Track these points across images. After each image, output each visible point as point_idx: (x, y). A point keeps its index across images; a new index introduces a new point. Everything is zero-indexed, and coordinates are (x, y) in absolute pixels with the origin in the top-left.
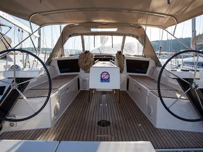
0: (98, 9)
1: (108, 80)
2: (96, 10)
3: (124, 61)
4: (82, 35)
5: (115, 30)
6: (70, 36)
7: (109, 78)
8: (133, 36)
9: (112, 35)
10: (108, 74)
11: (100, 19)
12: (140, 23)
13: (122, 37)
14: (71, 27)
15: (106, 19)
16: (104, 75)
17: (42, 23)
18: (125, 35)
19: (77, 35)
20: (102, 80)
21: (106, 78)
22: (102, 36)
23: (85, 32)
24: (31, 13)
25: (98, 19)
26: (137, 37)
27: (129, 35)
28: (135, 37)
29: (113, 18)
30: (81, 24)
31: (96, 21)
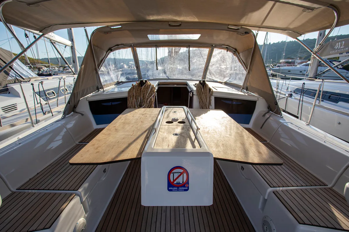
4: (133, 47)
5: (196, 37)
6: (111, 49)
8: (228, 49)
9: (189, 47)
10: (186, 171)
13: (207, 50)
19: (124, 46)
25: (158, 14)
26: (235, 51)
27: (220, 46)
28: (231, 51)
31: (152, 18)
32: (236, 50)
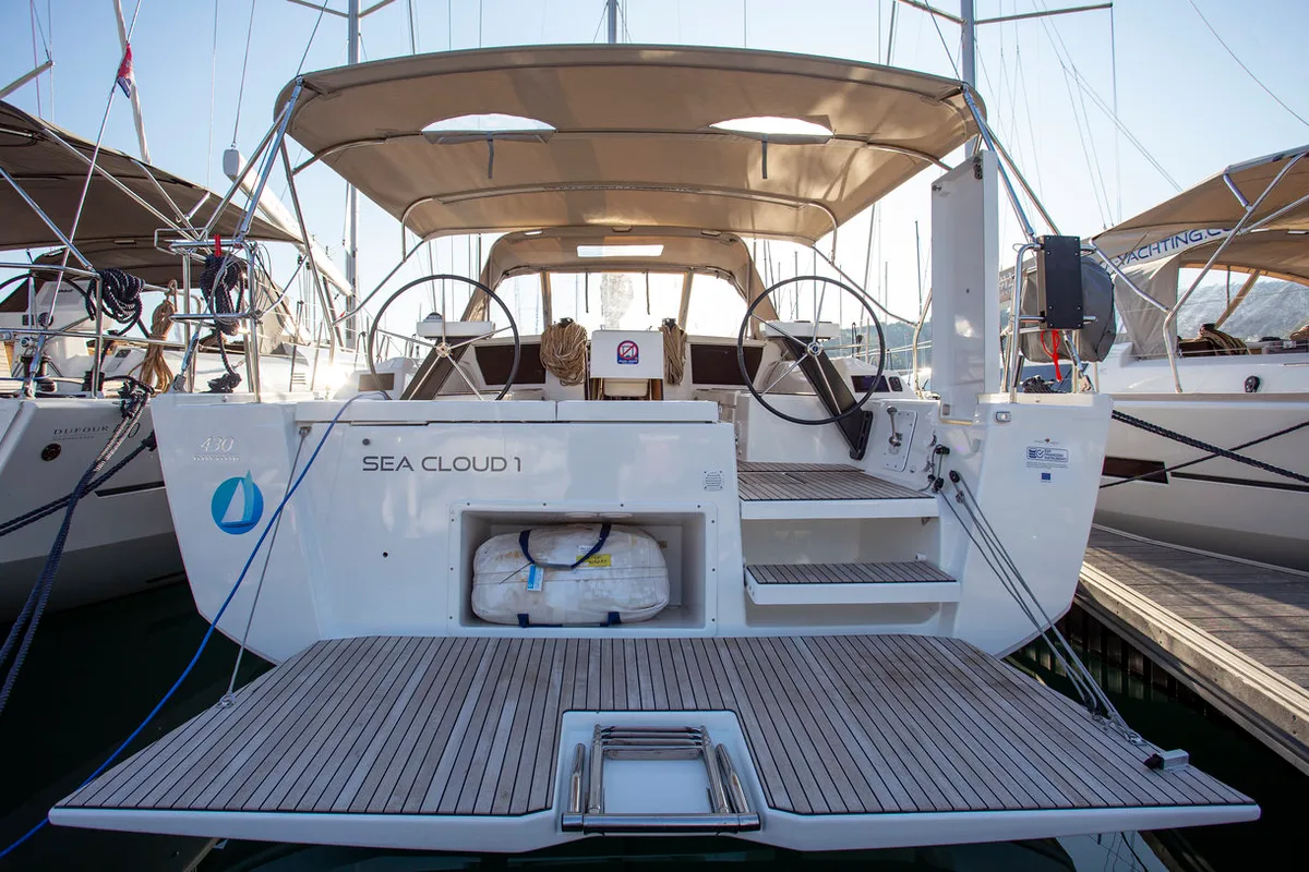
0: (606, 185)
1: (634, 359)
2: (599, 190)
3: (683, 350)
4: (544, 270)
5: (654, 250)
6: (507, 274)
7: (637, 355)
8: (718, 273)
9: (646, 271)
10: (635, 345)
11: (612, 214)
12: (738, 227)
13: (680, 278)
14: (516, 241)
15: (625, 215)
16: (626, 349)
17: (429, 228)
18: (689, 270)
19: (528, 269)
20: (621, 359)
21: (630, 353)
22: (611, 275)
23: (559, 258)
24: (411, 199)
25: (604, 216)
26: (730, 277)
27: (704, 269)
28: (723, 277)
29: (649, 210)
30: (547, 232)
31: (596, 221)
32: (731, 273)
